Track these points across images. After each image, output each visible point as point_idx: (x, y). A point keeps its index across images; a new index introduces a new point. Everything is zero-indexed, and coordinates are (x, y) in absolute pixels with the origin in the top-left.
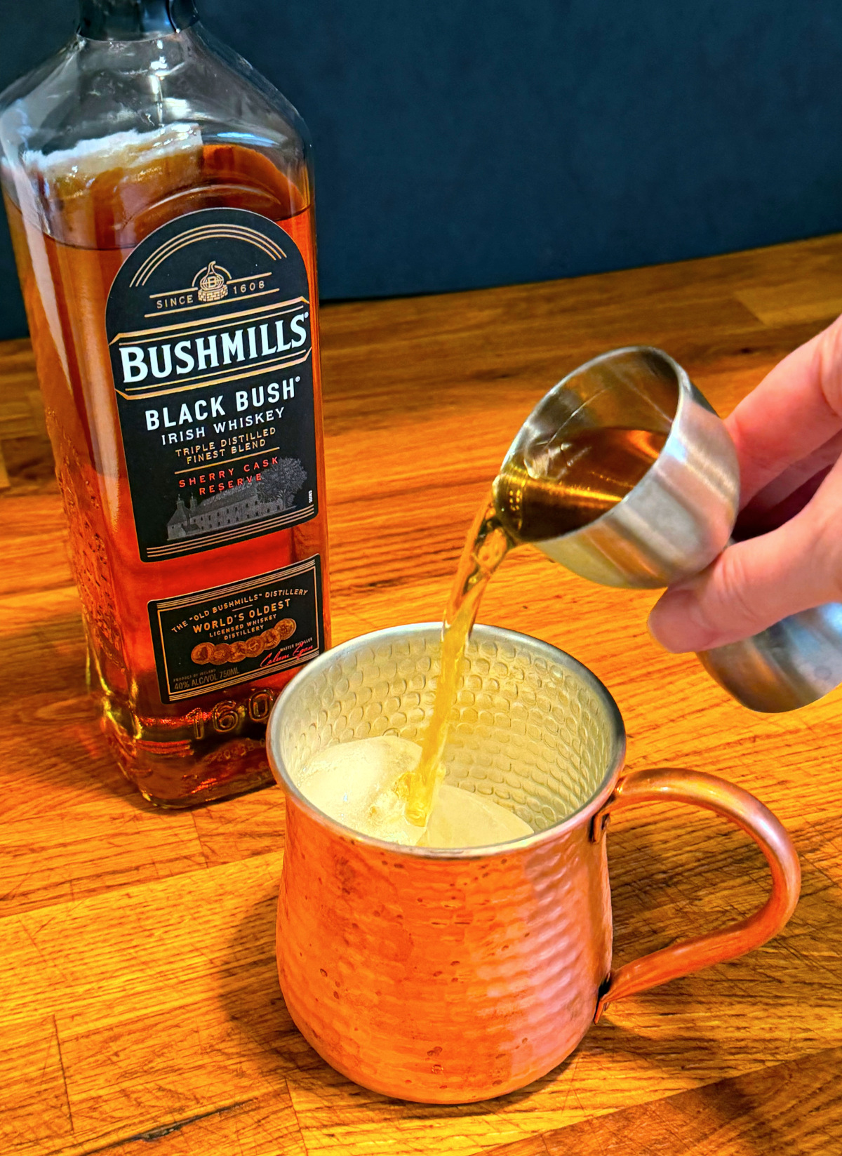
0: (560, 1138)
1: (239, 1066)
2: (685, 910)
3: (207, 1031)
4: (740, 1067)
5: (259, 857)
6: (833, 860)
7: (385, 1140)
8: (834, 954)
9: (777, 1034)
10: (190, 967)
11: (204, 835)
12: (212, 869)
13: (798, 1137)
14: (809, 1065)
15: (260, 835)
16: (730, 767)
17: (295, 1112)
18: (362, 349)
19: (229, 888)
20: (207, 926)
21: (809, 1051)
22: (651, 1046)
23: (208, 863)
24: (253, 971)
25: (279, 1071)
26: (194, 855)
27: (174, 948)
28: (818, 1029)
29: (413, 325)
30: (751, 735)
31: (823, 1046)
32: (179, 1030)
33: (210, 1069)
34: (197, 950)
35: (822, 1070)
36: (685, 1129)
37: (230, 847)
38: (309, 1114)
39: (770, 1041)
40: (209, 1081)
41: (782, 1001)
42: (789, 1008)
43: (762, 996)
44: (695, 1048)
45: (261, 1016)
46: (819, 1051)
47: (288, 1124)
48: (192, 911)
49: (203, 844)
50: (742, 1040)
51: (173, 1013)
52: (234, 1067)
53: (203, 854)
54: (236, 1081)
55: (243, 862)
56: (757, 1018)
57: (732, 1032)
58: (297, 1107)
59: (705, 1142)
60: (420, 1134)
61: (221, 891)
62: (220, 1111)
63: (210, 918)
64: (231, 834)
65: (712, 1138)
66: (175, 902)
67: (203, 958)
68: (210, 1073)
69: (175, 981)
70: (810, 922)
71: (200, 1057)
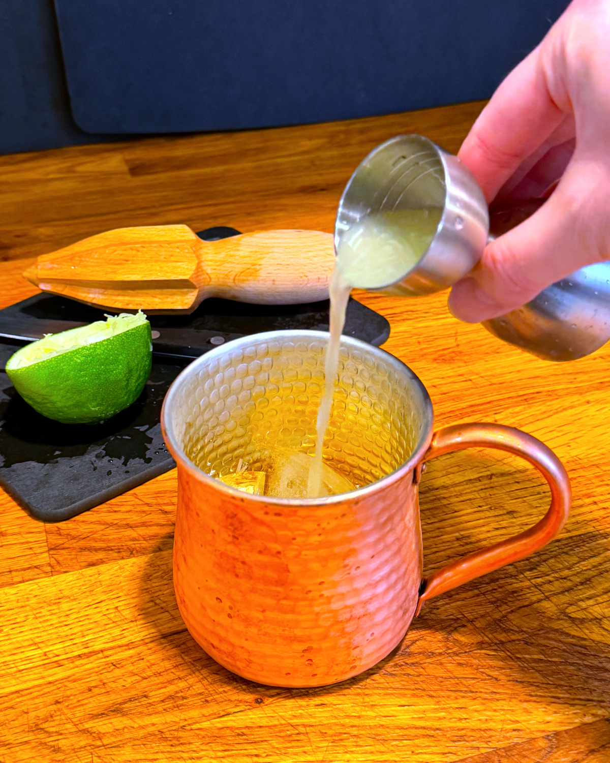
1: (56, 742)
2: (425, 617)
3: (35, 713)
4: (459, 753)
5: (94, 568)
6: (547, 578)
8: (542, 657)
9: (491, 725)
10: (28, 658)
11: (52, 549)
12: (55, 577)
14: (515, 752)
15: (97, 550)
16: (470, 499)
18: (219, 169)
19: (66, 593)
20: (45, 624)
21: (516, 740)
22: (389, 733)
23: (53, 573)
24: (77, 663)
25: (88, 748)
26: (43, 566)
27: (18, 642)
28: (525, 721)
29: (259, 151)
30: (489, 473)
31: (527, 736)
32: (13, 711)
33: (33, 744)
34: (35, 644)
35: (525, 757)
37: (72, 559)
39: (485, 730)
40: (31, 755)
41: (498, 696)
42: (503, 702)
43: (481, 692)
44: (424, 736)
45: (79, 701)
46: (524, 740)
48: (35, 612)
49: (51, 556)
50: (463, 729)
51: (11, 697)
52: (52, 744)
53: (50, 565)
54: (53, 755)
55: (80, 571)
56: (476, 711)
57: (455, 722)
61: (61, 595)
63: (49, 617)
64: (74, 548)
66: (23, 604)
67: (40, 651)
68: (33, 748)
69: (15, 669)
70: (525, 629)
71: (26, 735)
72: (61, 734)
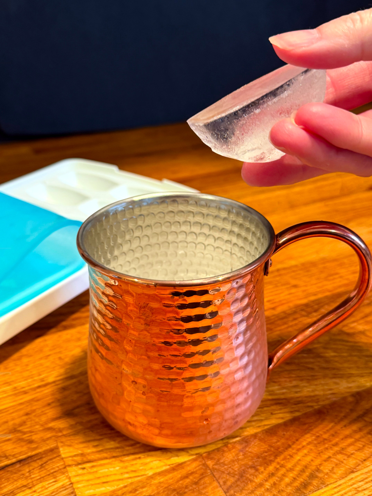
0: (212, 456)
1: (30, 437)
3: (12, 422)
4: (301, 411)
7: (114, 468)
9: (317, 393)
10: (3, 391)
13: (339, 441)
14: (336, 406)
17: (62, 459)
21: (334, 399)
24: (38, 390)
25: (53, 438)
28: (336, 388)
31: (341, 396)
33: (14, 440)
34: (7, 383)
35: (343, 407)
36: (278, 443)
38: (70, 459)
39: (313, 396)
40: (13, 446)
41: (316, 377)
42: (320, 380)
43: (305, 376)
44: (276, 404)
45: (42, 412)
46: (339, 399)
47: (58, 465)
50: (299, 397)
52: (28, 438)
54: (29, 445)
56: (305, 386)
57: (293, 394)
58: (63, 456)
59: (290, 449)
60: (134, 462)
62: (20, 461)
65: (294, 446)
67: (10, 387)
68: (14, 442)
71: (8, 435)
72: (33, 432)
